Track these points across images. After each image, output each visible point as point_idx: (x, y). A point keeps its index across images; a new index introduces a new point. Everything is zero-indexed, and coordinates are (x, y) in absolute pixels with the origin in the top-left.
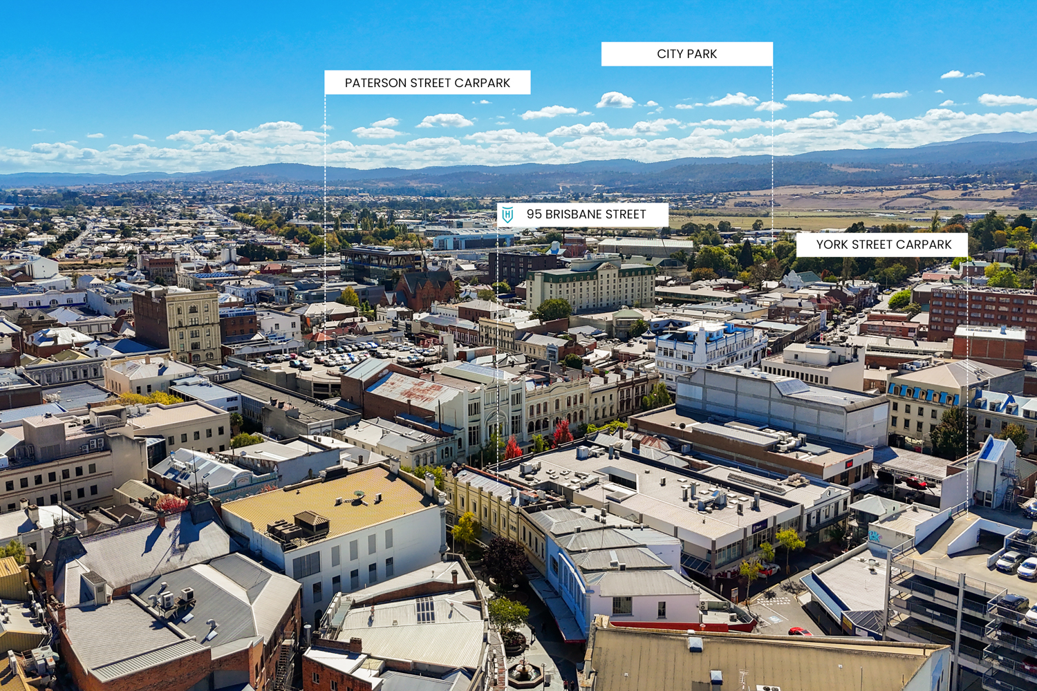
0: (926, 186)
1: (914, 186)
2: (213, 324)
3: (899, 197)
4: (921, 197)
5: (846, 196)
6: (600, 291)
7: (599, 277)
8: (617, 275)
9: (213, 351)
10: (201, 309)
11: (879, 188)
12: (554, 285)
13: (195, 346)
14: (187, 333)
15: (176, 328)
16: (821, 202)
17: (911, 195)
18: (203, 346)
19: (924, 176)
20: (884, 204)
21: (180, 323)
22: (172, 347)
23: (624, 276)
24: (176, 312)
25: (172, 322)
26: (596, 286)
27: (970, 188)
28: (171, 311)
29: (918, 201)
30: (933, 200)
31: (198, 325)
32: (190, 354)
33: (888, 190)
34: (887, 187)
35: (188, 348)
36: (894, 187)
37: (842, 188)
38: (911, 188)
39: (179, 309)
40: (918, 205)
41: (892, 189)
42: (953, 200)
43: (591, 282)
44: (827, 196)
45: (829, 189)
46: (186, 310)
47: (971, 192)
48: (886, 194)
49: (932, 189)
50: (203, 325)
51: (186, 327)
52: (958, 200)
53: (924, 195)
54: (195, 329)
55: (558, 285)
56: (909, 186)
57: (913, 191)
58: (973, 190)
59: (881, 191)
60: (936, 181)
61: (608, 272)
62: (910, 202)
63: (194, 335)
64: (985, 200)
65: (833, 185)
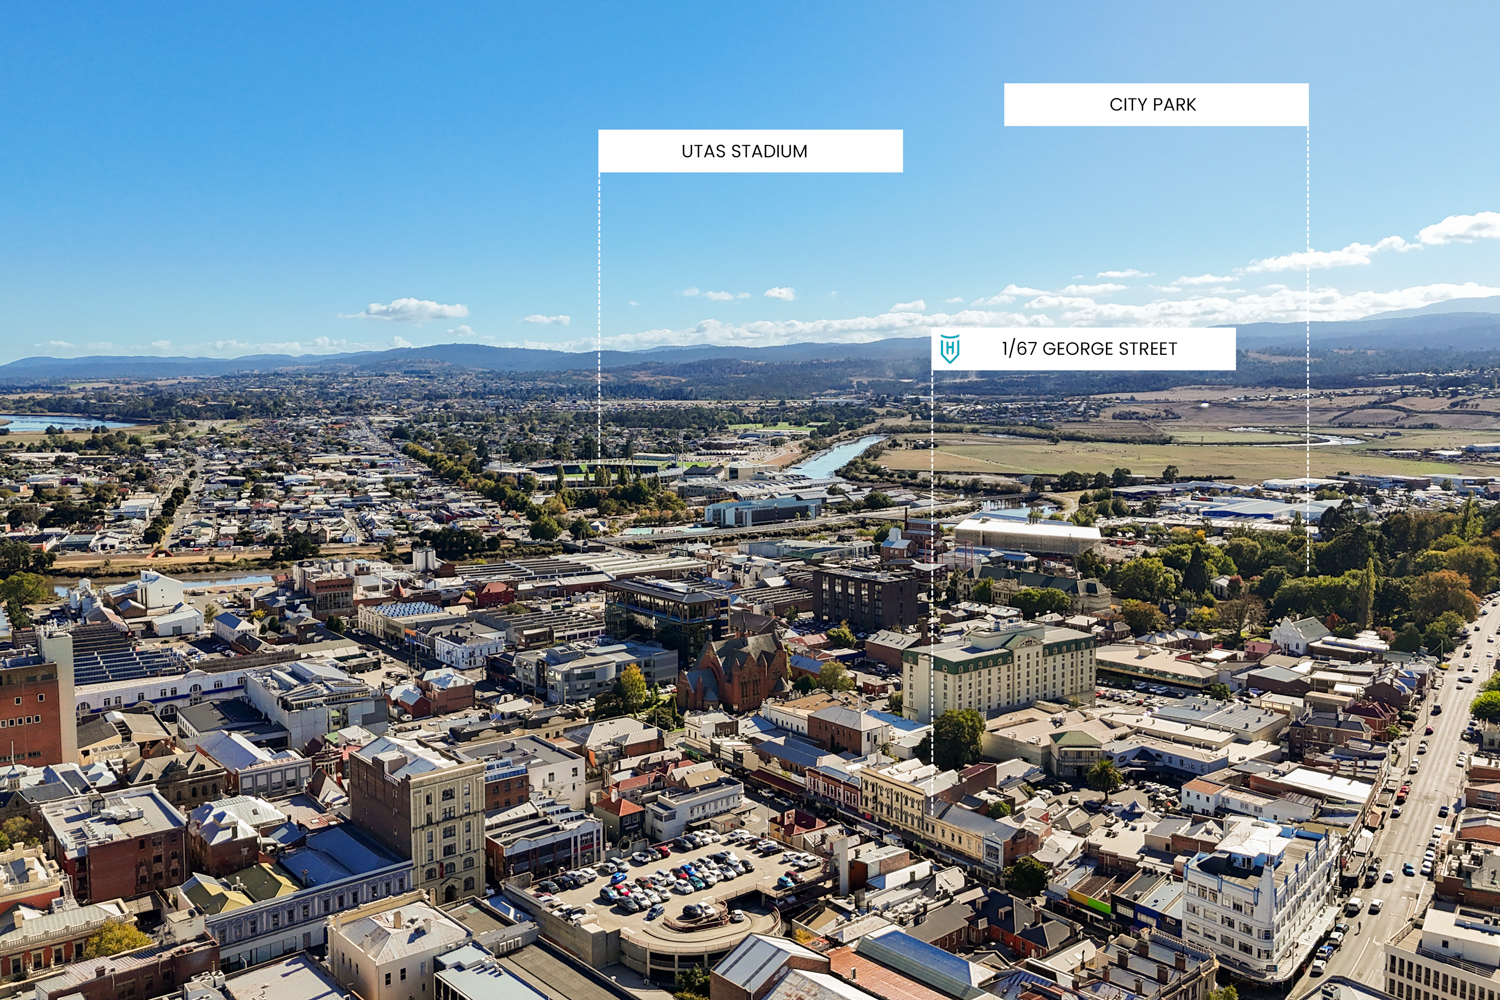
0: (1395, 390)
1: (1379, 390)
2: (475, 813)
3: (1356, 408)
4: (1391, 407)
5: (1277, 404)
6: (1016, 680)
7: (1016, 658)
8: (1041, 654)
9: (473, 855)
10: (459, 793)
11: (1325, 391)
12: (950, 676)
13: (449, 851)
14: (438, 832)
15: (423, 827)
16: (1240, 414)
17: (1374, 405)
18: (461, 848)
19: (1389, 373)
20: (1335, 418)
21: (429, 817)
22: (417, 858)
23: (1051, 654)
24: (424, 801)
25: (417, 818)
26: (1010, 673)
27: (1463, 394)
28: (416, 802)
29: (1388, 415)
30: (1409, 413)
31: (454, 818)
32: (442, 865)
33: (1339, 395)
34: (1337, 391)
35: (439, 855)
36: (1347, 391)
37: (1269, 391)
38: (1372, 394)
39: (428, 797)
40: (1386, 420)
41: (1345, 395)
42: (1438, 412)
43: (1004, 668)
44: (1250, 404)
45: (1251, 394)
46: (437, 797)
47: (1465, 401)
48: (1338, 401)
49: (1405, 395)
50: (461, 817)
51: (438, 823)
52: (1446, 412)
53: (1393, 404)
54: (449, 824)
55: (957, 676)
56: (1370, 389)
57: (1376, 398)
58: (1467, 398)
59: (1328, 396)
60: (1408, 381)
61: (1028, 650)
62: (1375, 415)
63: (449, 833)
64: (1488, 414)
65: (1254, 386)
